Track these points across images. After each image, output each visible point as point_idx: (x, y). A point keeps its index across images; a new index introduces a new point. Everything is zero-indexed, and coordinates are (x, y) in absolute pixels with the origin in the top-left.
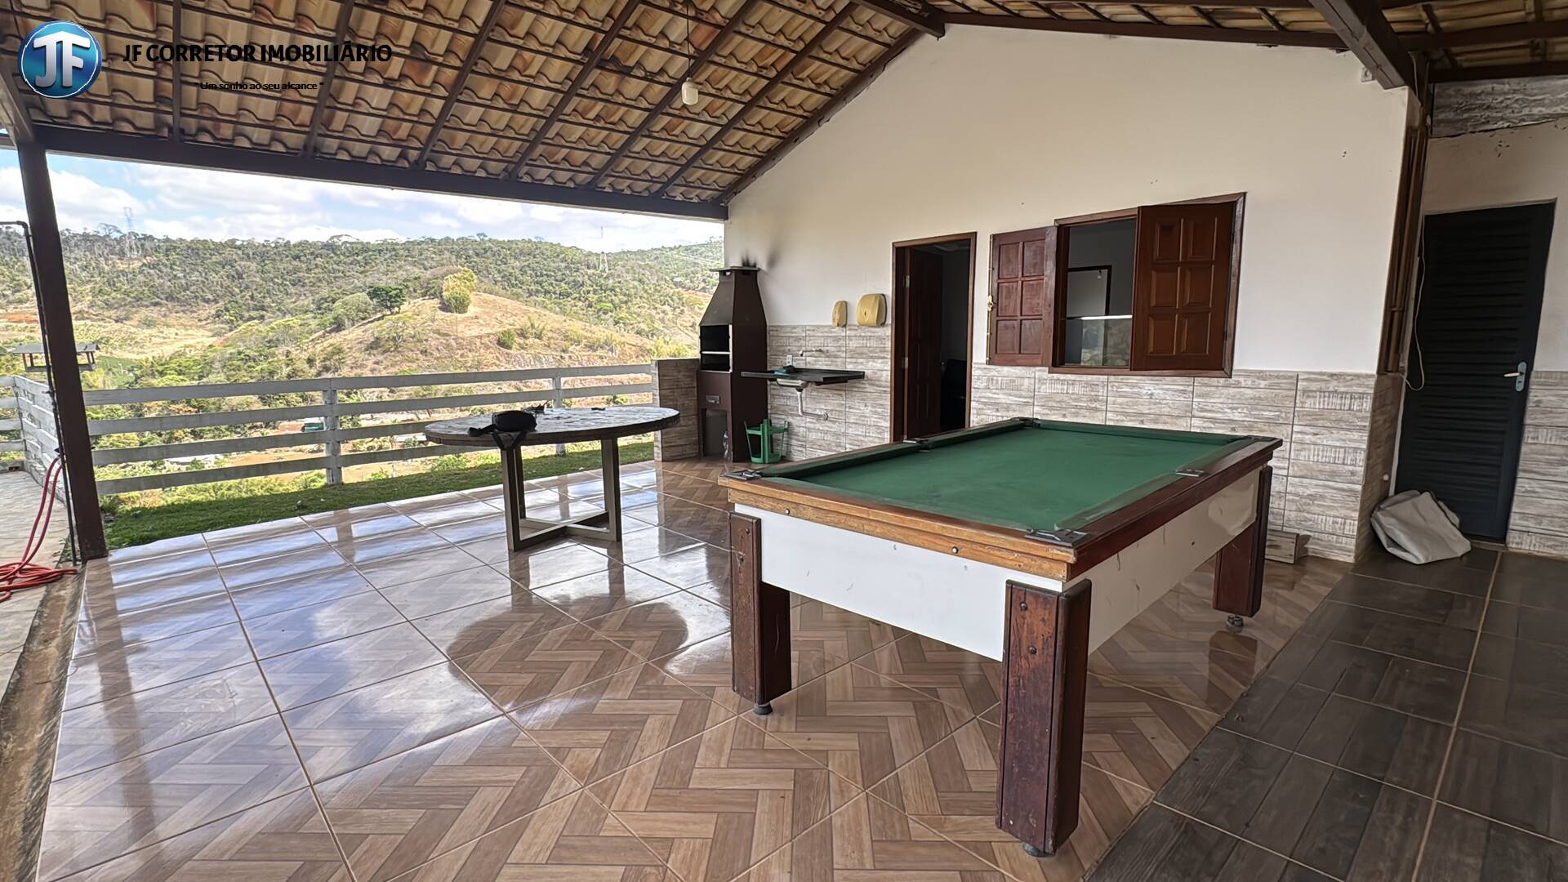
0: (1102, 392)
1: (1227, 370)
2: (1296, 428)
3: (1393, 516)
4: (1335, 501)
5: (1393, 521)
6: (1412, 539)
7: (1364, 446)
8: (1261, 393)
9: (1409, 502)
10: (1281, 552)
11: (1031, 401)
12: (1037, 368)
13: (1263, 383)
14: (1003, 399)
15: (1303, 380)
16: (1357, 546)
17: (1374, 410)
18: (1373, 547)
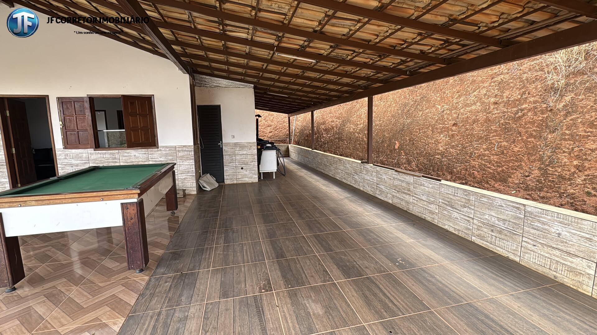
0: (117, 156)
1: (157, 146)
2: (178, 161)
3: (202, 180)
4: (190, 179)
5: (203, 181)
6: (207, 185)
7: (194, 164)
8: (167, 152)
9: (205, 177)
10: (180, 195)
11: (88, 162)
12: (88, 149)
13: (167, 149)
14: (74, 162)
15: (178, 148)
16: (196, 189)
17: (194, 154)
18: (200, 189)
